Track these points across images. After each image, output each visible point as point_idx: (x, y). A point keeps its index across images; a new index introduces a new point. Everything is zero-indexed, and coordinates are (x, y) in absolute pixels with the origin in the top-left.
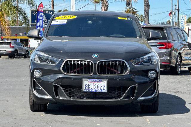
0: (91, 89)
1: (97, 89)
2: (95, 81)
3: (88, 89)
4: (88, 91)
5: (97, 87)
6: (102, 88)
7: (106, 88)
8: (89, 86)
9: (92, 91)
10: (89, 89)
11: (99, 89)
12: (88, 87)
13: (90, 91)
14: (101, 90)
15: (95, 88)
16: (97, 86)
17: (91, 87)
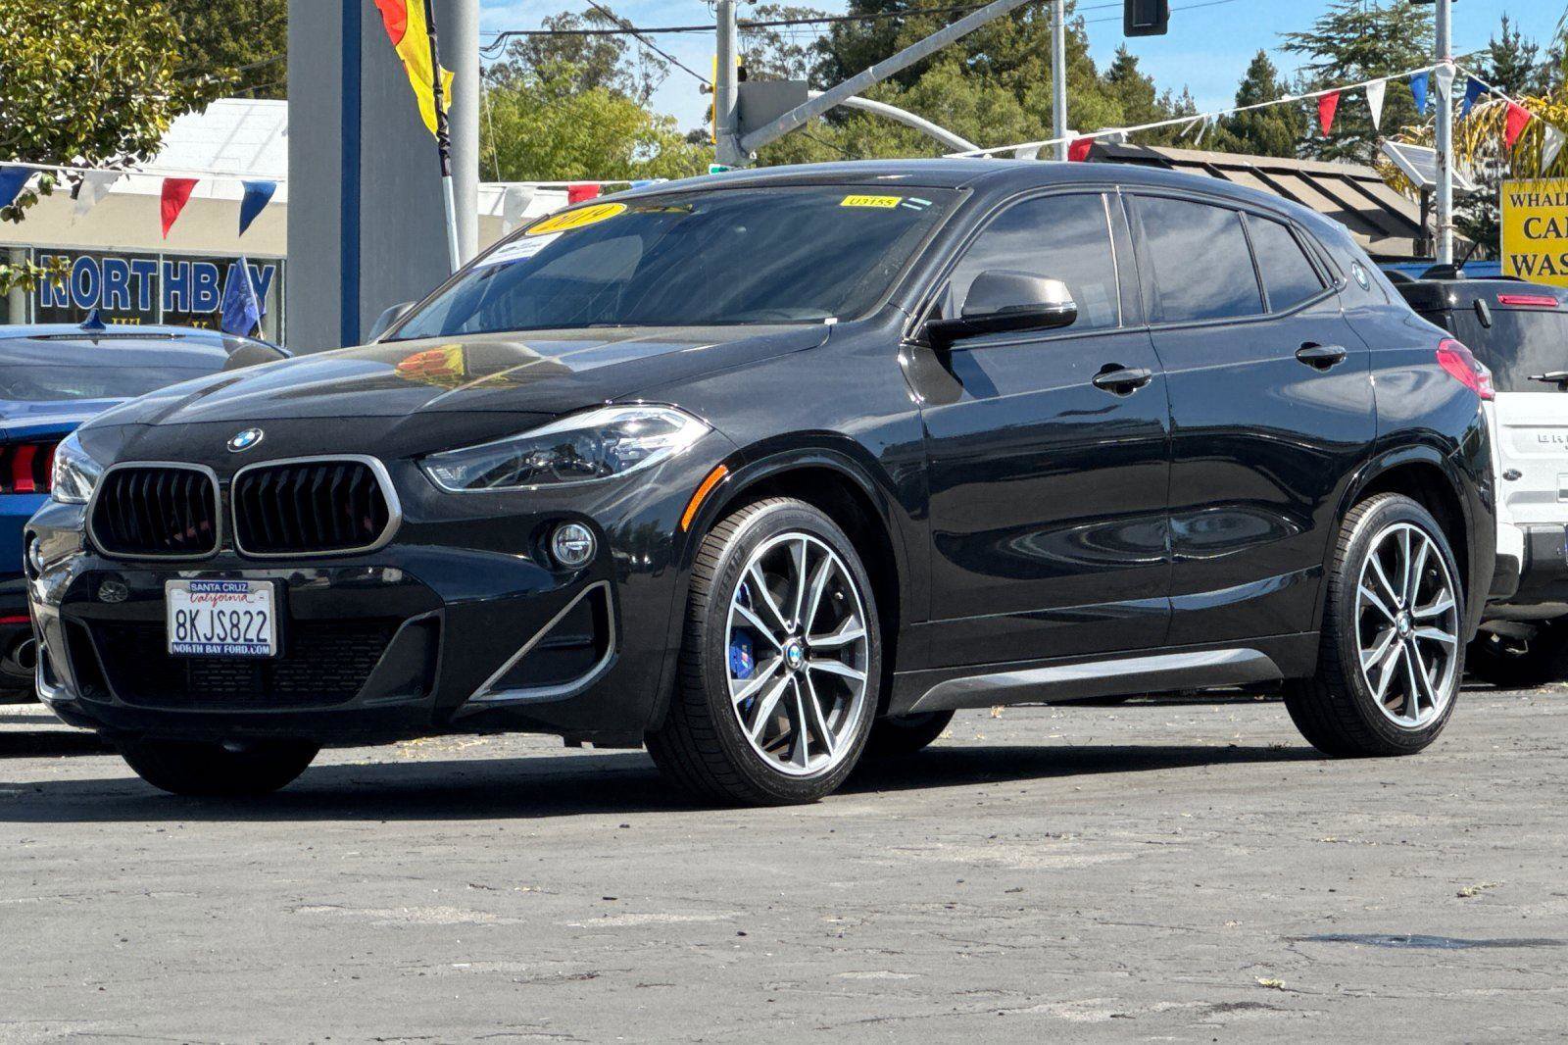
0: (203, 640)
1: (229, 640)
2: (217, 587)
3: (188, 640)
4: (187, 649)
5: (228, 626)
6: (252, 634)
7: (269, 634)
8: (193, 620)
9: (209, 650)
10: (195, 640)
11: (241, 641)
12: (188, 625)
13: (200, 649)
14: (249, 642)
15: (222, 636)
16: (228, 616)
17: (203, 626)
